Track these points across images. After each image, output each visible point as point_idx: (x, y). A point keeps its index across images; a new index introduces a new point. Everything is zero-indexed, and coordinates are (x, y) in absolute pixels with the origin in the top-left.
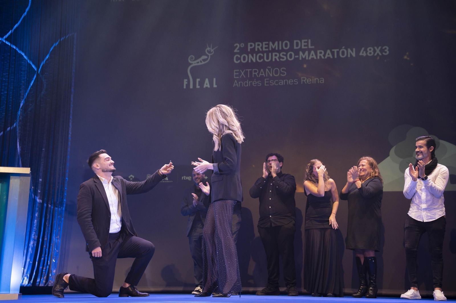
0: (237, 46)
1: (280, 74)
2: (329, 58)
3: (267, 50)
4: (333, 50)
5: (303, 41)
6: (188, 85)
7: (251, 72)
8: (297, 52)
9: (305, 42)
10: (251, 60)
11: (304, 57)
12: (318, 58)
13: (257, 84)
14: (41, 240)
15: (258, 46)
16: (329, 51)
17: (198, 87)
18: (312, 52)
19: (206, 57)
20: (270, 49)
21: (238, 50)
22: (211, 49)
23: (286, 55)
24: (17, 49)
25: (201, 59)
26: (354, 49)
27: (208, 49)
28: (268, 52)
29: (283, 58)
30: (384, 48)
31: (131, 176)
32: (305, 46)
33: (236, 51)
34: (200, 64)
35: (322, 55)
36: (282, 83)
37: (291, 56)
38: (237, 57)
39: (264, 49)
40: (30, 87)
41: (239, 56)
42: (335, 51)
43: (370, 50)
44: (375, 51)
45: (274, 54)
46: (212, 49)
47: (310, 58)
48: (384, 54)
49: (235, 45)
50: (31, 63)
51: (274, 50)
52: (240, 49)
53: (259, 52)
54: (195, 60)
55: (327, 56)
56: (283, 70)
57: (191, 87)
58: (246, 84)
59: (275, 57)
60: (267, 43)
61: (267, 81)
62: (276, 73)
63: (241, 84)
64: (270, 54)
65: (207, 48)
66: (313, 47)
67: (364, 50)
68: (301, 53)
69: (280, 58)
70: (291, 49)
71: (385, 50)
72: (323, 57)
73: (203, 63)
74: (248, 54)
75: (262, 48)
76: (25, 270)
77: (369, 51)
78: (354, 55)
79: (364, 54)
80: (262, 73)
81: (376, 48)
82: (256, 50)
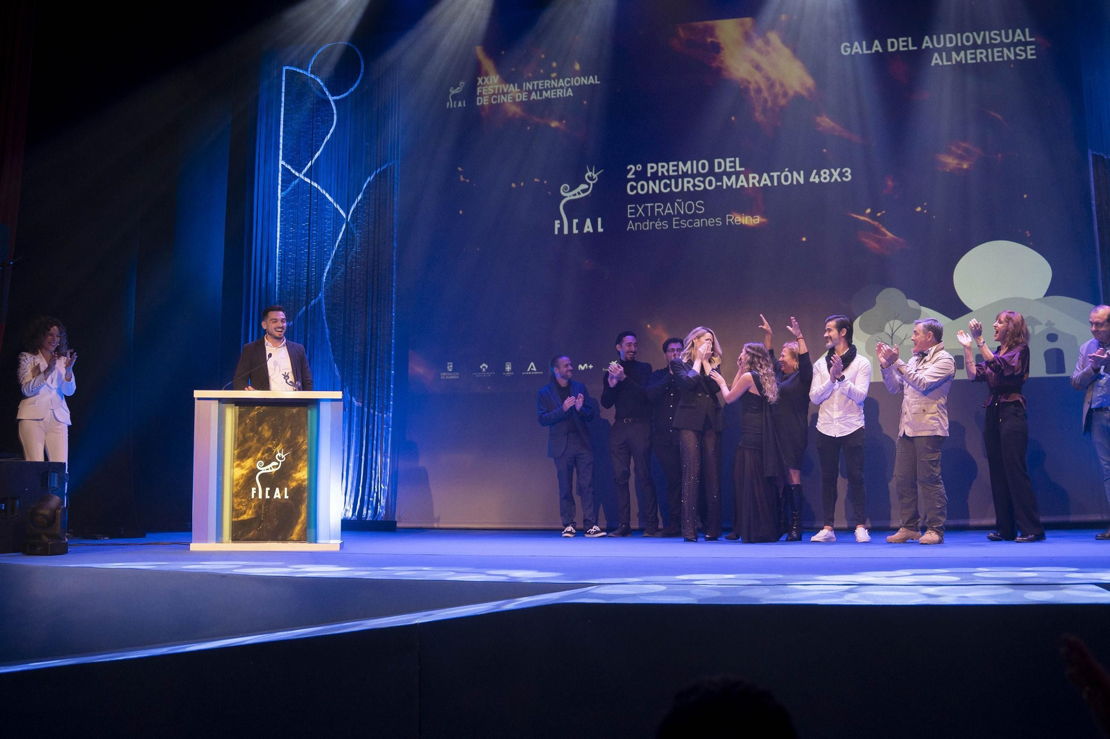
0: (631, 169)
1: (695, 211)
2: (766, 185)
3: (676, 173)
4: (772, 174)
5: (728, 160)
6: (561, 229)
7: (653, 208)
8: (719, 177)
9: (730, 162)
10: (653, 190)
11: (729, 184)
12: (751, 185)
13: (662, 226)
14: (363, 457)
15: (662, 168)
16: (765, 175)
17: (575, 231)
18: (742, 177)
19: (586, 186)
20: (680, 173)
21: (633, 174)
22: (593, 174)
23: (704, 182)
24: (319, 188)
25: (579, 189)
26: (802, 172)
27: (589, 173)
28: (676, 178)
29: (699, 186)
30: (844, 170)
31: (484, 365)
32: (731, 167)
33: (630, 176)
34: (578, 197)
35: (756, 181)
36: (698, 223)
37: (710, 184)
38: (632, 186)
39: (671, 173)
40: (338, 241)
41: (635, 184)
42: (775, 174)
43: (825, 173)
44: (831, 175)
45: (686, 180)
46: (595, 173)
47: (738, 186)
48: (844, 179)
49: (628, 168)
50: (338, 207)
51: (685, 175)
52: (636, 173)
53: (663, 177)
54: (570, 191)
55: (763, 183)
56: (699, 204)
57: (566, 232)
58: (646, 226)
59: (687, 184)
60: (676, 163)
61: (676, 221)
62: (690, 209)
63: (638, 226)
64: (680, 180)
65: (587, 172)
66: (743, 169)
67: (816, 174)
68: (725, 178)
69: (694, 185)
70: (711, 172)
71: (846, 174)
72: (757, 185)
73: (582, 195)
74: (647, 180)
75: (668, 171)
76: (348, 498)
77: (823, 176)
78: (802, 181)
79: (817, 180)
80: (669, 209)
81: (833, 170)
82: (660, 174)
